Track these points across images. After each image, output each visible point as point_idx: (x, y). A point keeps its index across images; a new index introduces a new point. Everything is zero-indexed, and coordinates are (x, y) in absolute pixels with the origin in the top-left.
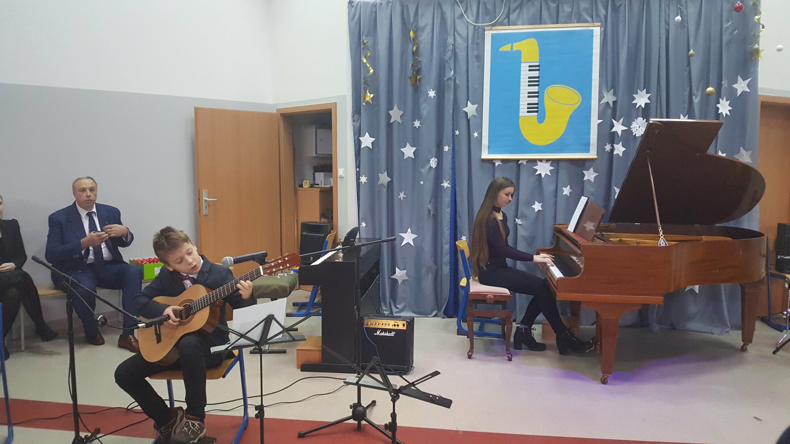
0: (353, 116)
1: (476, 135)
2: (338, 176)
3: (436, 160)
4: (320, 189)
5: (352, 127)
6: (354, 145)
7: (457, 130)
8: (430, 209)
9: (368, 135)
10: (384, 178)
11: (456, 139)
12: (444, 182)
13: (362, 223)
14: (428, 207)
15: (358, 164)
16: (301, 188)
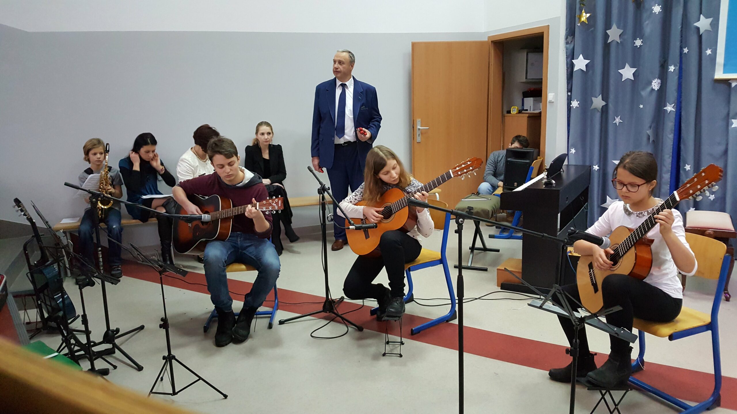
0: (567, 38)
1: (709, 52)
2: (548, 101)
3: (659, 81)
4: (528, 115)
5: (565, 49)
6: (566, 68)
7: (685, 48)
8: (650, 135)
9: (582, 57)
10: (598, 102)
11: (684, 59)
12: (668, 105)
13: (571, 150)
14: (647, 133)
15: (569, 88)
16: (509, 115)
